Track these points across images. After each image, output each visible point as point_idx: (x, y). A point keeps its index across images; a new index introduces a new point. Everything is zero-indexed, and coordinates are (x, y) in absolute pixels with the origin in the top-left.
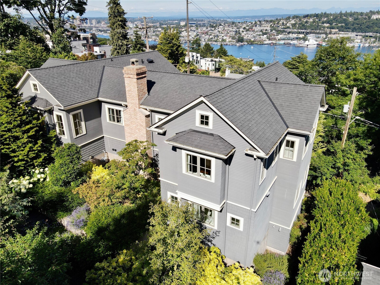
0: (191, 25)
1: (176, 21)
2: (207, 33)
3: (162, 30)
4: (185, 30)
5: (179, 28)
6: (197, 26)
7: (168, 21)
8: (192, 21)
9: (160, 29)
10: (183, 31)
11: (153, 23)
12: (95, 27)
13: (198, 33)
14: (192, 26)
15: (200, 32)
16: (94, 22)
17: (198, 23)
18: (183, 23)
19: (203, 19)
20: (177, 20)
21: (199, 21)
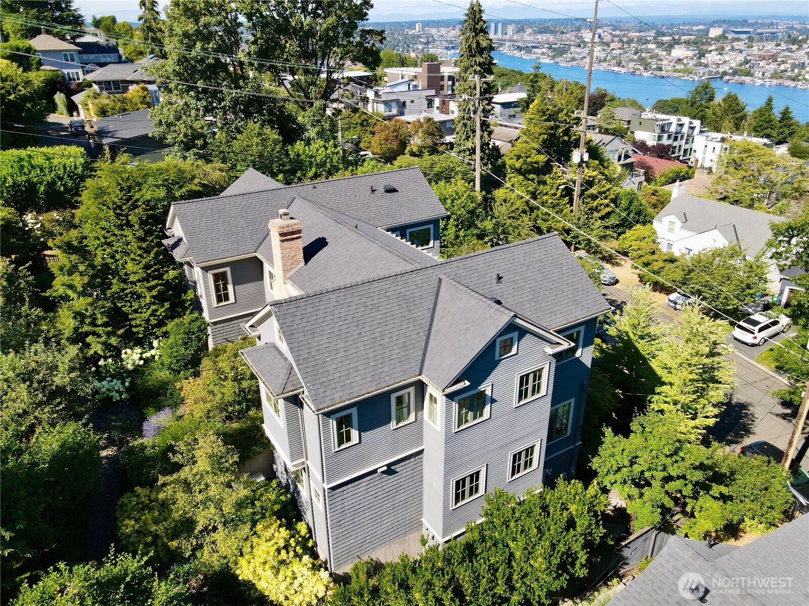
0: (736, 36)
1: (701, 27)
2: (773, 58)
3: (657, 47)
4: (716, 50)
5: (703, 44)
6: (751, 39)
7: (679, 25)
8: (743, 26)
9: (652, 46)
10: (711, 51)
11: (639, 32)
12: (510, 41)
13: (749, 58)
14: (738, 40)
15: (754, 55)
16: (510, 29)
17: (759, 31)
18: (715, 32)
19: (775, 21)
20: (704, 25)
21: (763, 25)
